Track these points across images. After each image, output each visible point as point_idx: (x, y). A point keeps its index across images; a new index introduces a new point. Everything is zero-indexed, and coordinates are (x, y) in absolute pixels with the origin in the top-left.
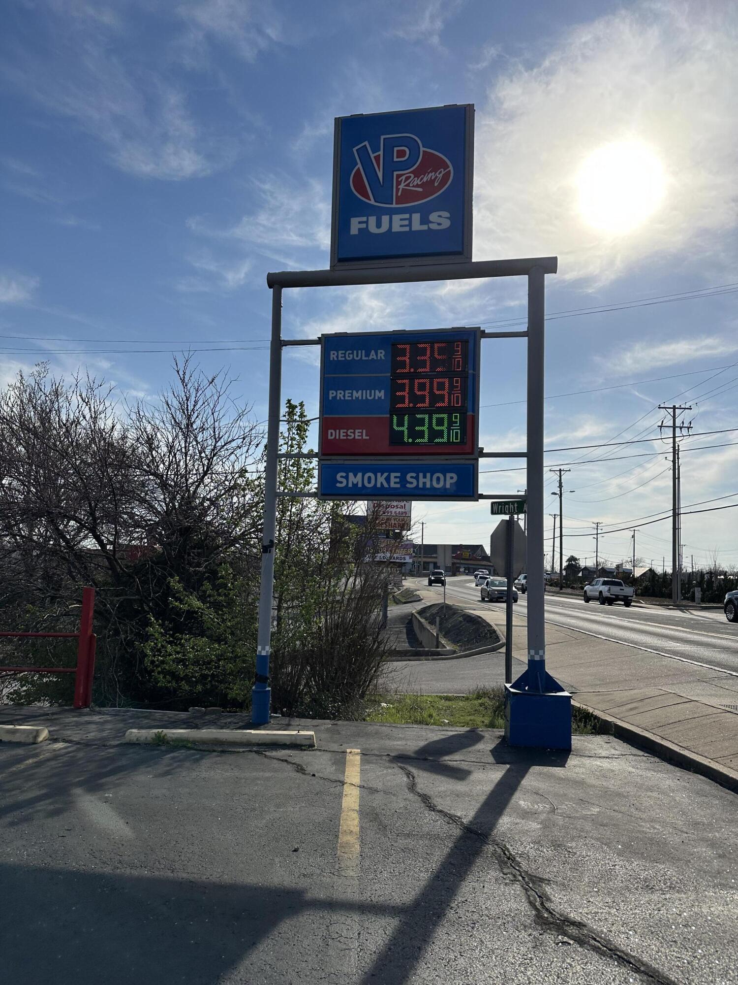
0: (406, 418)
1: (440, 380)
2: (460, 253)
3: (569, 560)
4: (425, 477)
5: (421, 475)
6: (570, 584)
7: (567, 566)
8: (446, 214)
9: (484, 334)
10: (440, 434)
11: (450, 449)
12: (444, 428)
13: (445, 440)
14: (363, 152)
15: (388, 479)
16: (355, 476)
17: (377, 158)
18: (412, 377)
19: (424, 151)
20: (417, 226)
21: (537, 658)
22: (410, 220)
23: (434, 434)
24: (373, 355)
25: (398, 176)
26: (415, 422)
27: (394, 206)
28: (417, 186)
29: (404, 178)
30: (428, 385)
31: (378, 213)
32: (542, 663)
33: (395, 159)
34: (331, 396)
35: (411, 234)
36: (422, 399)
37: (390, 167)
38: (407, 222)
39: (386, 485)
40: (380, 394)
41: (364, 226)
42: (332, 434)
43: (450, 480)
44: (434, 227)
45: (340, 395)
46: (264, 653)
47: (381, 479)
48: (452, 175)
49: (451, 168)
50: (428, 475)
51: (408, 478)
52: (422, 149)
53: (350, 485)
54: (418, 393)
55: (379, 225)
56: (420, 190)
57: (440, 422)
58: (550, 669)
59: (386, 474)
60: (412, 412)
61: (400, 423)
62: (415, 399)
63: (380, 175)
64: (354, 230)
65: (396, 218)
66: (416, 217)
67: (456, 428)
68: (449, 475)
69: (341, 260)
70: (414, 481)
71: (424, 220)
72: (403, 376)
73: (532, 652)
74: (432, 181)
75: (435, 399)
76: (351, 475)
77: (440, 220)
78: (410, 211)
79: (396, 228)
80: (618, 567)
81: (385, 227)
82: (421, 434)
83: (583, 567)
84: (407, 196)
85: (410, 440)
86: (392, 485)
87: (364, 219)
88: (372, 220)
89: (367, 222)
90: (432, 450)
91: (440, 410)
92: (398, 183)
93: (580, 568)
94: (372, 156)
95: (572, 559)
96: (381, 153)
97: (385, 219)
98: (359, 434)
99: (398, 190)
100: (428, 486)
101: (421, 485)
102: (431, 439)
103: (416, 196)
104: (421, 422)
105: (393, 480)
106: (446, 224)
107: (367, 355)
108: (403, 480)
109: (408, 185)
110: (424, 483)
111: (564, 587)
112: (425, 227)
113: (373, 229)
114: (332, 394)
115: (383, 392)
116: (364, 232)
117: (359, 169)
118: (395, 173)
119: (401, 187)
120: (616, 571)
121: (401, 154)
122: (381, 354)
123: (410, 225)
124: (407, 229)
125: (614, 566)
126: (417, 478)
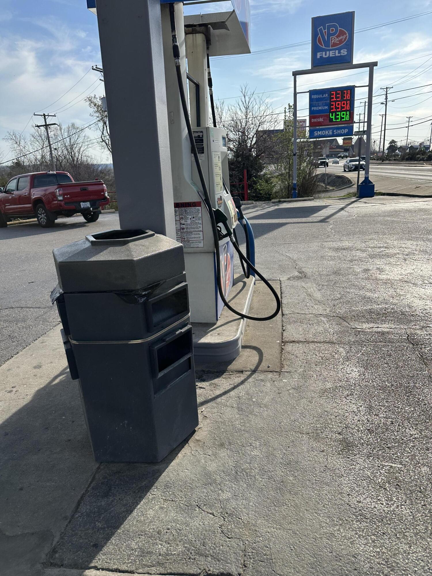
0: (334, 114)
1: (343, 102)
2: (350, 62)
3: (391, 143)
4: (339, 131)
5: (338, 130)
6: (388, 158)
7: (389, 147)
8: (346, 50)
9: (356, 87)
10: (343, 118)
11: (346, 122)
12: (345, 116)
13: (345, 120)
14: (321, 30)
15: (329, 132)
16: (320, 132)
17: (325, 32)
18: (335, 101)
19: (340, 29)
20: (337, 54)
21: (367, 176)
22: (335, 52)
23: (342, 118)
24: (324, 96)
25: (332, 38)
26: (336, 115)
27: (330, 48)
28: (337, 41)
29: (333, 38)
30: (340, 104)
31: (326, 51)
32: (368, 177)
33: (331, 32)
34: (312, 109)
35: (336, 57)
36: (338, 108)
37: (329, 35)
38: (334, 53)
39: (328, 134)
40: (326, 107)
41: (321, 55)
42: (313, 120)
43: (346, 131)
44: (342, 54)
45: (315, 108)
46: (295, 183)
47: (327, 132)
48: (348, 37)
49: (347, 35)
50: (340, 130)
51: (334, 131)
52: (339, 28)
53: (318, 135)
54: (337, 106)
55: (326, 55)
56: (338, 42)
57: (343, 114)
58: (369, 179)
59: (328, 131)
60: (335, 112)
61: (332, 116)
62: (336, 108)
63: (326, 38)
64: (318, 57)
65: (331, 52)
66: (337, 51)
67: (348, 116)
68: (345, 130)
69: (314, 66)
70: (336, 132)
71: (339, 53)
72: (333, 102)
73: (366, 175)
74: (342, 39)
75: (342, 108)
76: (318, 132)
77: (344, 52)
78: (335, 49)
79: (331, 56)
80: (421, 144)
81: (327, 56)
82: (338, 118)
83: (399, 147)
84: (334, 45)
85: (335, 120)
86: (330, 134)
87: (321, 53)
88: (324, 53)
89: (322, 54)
90: (341, 122)
91: (344, 111)
92: (332, 40)
93: (397, 147)
94: (324, 31)
95: (393, 142)
96: (326, 30)
97: (328, 53)
98: (321, 120)
99: (331, 42)
100: (340, 133)
101: (338, 133)
102: (341, 119)
103: (337, 44)
104: (338, 115)
105: (330, 132)
106: (346, 53)
107: (323, 96)
108: (333, 132)
109: (335, 41)
110: (339, 133)
111: (385, 160)
112: (339, 55)
113: (324, 56)
114: (313, 108)
115: (327, 107)
116: (321, 57)
117: (319, 37)
118: (331, 37)
119: (332, 42)
120: (419, 147)
121: (332, 30)
122: (327, 95)
123: (335, 54)
124: (334, 55)
125: (418, 144)
126: (337, 131)
